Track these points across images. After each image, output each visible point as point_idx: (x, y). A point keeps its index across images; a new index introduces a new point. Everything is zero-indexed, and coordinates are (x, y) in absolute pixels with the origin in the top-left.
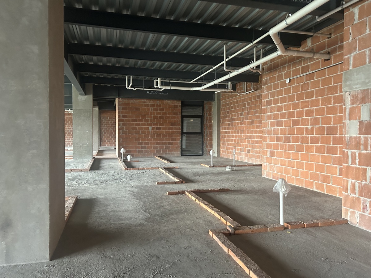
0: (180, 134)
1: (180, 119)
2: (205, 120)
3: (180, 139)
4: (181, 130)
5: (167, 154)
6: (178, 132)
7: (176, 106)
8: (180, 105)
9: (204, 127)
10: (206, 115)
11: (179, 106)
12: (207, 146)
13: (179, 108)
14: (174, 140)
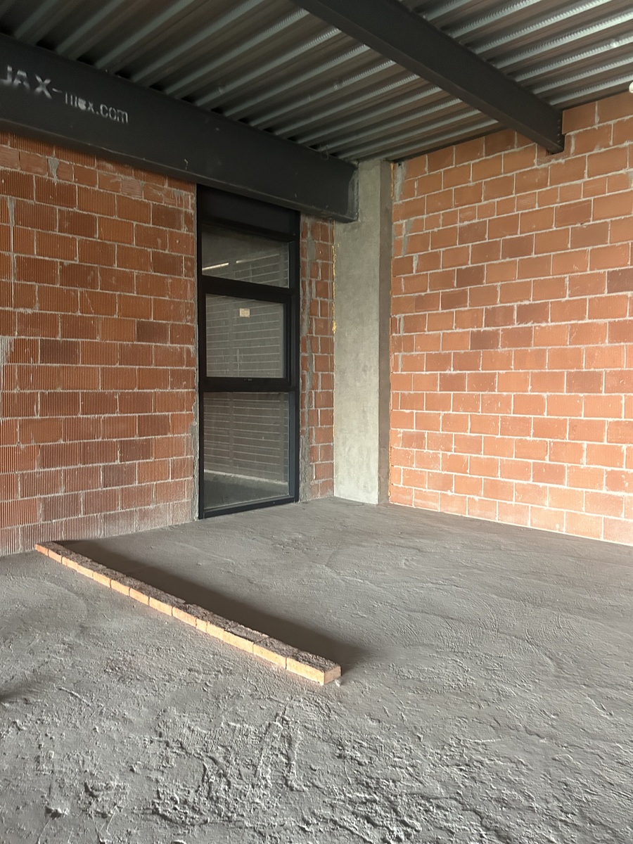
0: (188, 391)
1: (191, 298)
2: (305, 317)
3: (190, 417)
4: (195, 368)
5: (114, 518)
6: (179, 378)
7: (167, 217)
8: (192, 211)
9: (302, 354)
10: (308, 293)
11: (182, 217)
12: (312, 450)
13: (184, 231)
14: (160, 426)
